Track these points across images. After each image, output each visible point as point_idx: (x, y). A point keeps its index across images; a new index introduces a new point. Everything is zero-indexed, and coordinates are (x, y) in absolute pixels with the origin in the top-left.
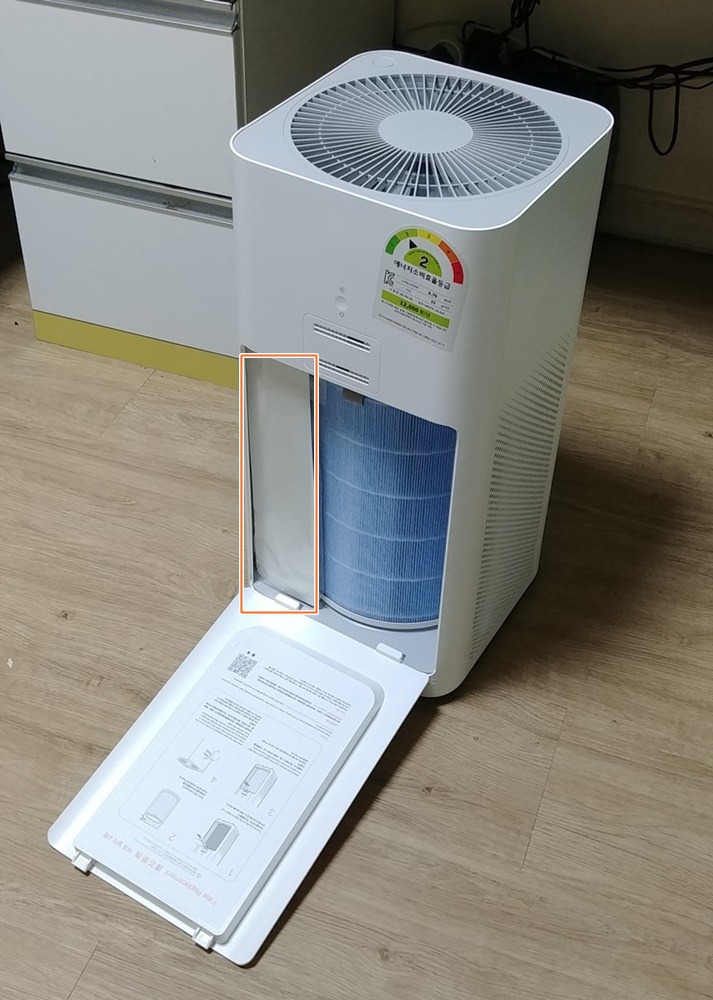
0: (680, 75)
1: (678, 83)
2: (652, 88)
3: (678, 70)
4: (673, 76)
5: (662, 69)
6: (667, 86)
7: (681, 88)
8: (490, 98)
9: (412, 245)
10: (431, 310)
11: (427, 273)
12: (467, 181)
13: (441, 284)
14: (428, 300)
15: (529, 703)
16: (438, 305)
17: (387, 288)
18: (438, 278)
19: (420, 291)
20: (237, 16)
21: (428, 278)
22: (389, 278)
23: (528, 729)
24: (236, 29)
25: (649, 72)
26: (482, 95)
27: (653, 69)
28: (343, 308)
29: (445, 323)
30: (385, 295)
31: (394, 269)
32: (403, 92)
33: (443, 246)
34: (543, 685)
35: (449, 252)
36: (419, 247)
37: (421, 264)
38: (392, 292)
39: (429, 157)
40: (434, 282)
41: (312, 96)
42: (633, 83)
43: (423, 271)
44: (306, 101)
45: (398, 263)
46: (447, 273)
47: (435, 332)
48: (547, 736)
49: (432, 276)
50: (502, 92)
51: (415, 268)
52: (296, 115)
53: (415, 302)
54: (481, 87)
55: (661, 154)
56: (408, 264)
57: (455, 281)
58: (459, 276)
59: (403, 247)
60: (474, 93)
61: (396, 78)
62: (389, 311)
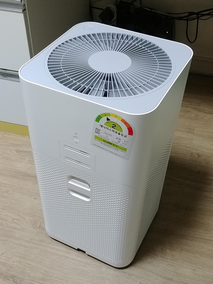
0: (199, 15)
1: (198, 18)
2: (187, 20)
3: (197, 14)
4: (196, 16)
5: (191, 13)
6: (194, 19)
7: (199, 20)
8: (141, 44)
9: (108, 119)
10: (118, 145)
11: (115, 131)
12: (131, 87)
13: (122, 135)
14: (117, 141)
15: (160, 265)
16: (121, 143)
17: (97, 135)
18: (121, 133)
19: (113, 137)
20: (24, 5)
21: (116, 132)
22: (97, 131)
23: (161, 276)
24: (24, 10)
25: (187, 14)
26: (137, 43)
27: (188, 13)
28: (77, 140)
29: (125, 150)
30: (96, 137)
31: (100, 128)
32: (98, 41)
33: (123, 121)
34: (164, 256)
35: (126, 123)
36: (111, 120)
37: (113, 127)
38: (99, 136)
39: (112, 75)
40: (119, 134)
41: (57, 46)
42: (180, 19)
43: (113, 129)
44: (54, 48)
45: (102, 126)
46: (125, 131)
47: (120, 152)
48: (168, 279)
49: (118, 132)
50: (146, 41)
51: (109, 128)
52: (50, 56)
53: (110, 141)
54: (137, 39)
55: (191, 43)
56: (106, 127)
57: (129, 134)
58: (131, 132)
59: (104, 120)
60: (133, 42)
61: (94, 35)
62: (99, 143)
